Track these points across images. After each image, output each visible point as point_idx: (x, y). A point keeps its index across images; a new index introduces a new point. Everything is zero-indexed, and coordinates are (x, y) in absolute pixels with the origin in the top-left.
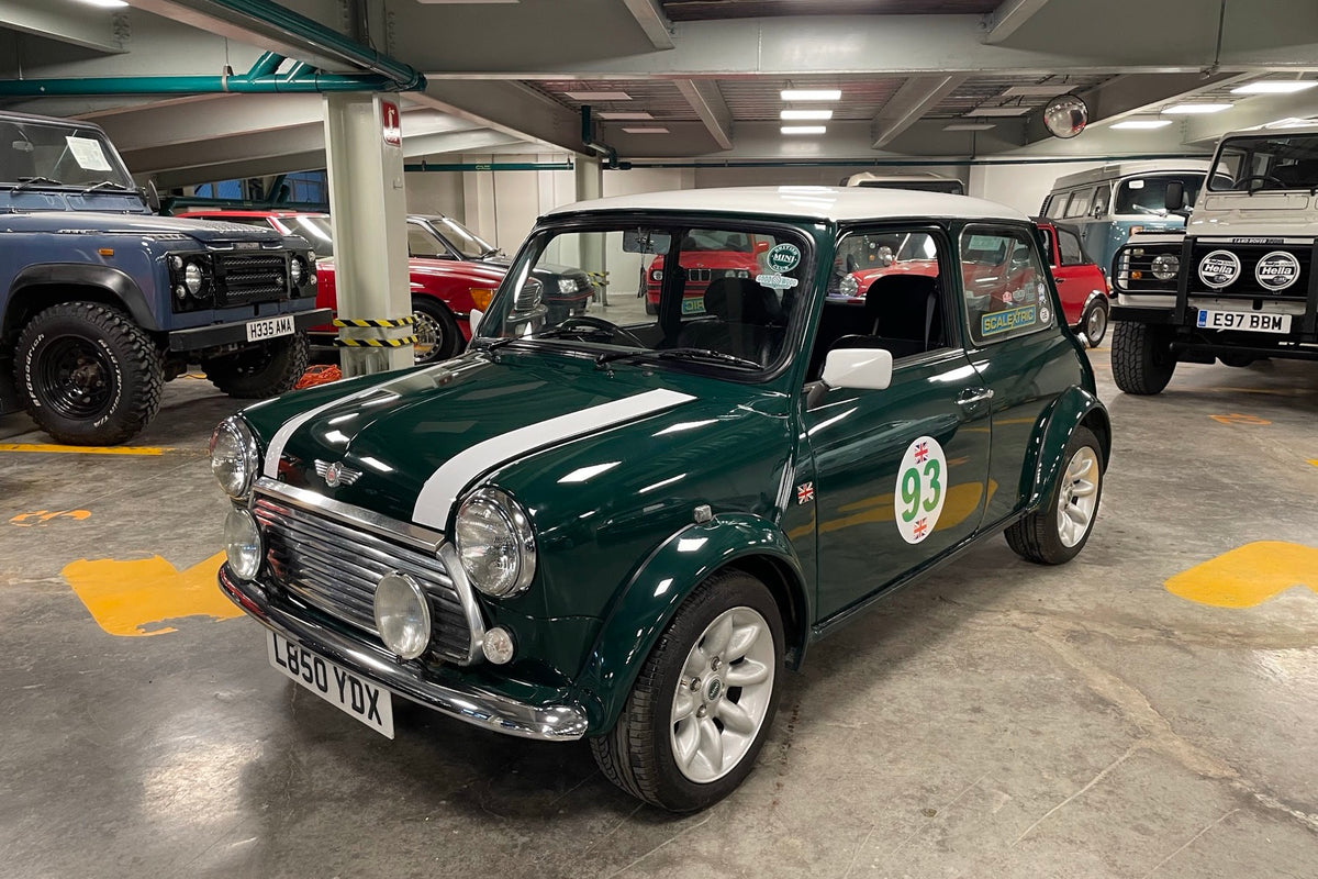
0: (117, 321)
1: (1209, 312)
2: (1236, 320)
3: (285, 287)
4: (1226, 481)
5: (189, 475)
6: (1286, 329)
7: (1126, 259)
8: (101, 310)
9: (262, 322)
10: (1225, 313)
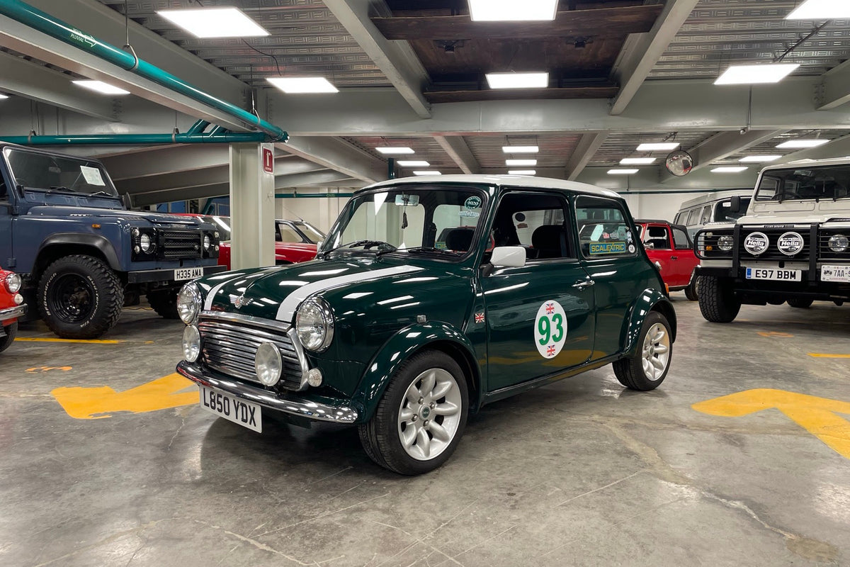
0: (99, 266)
1: (752, 269)
2: (769, 274)
3: (199, 251)
4: (752, 362)
5: (132, 352)
6: (798, 278)
7: (703, 239)
8: (90, 259)
9: (184, 270)
10: (762, 270)
